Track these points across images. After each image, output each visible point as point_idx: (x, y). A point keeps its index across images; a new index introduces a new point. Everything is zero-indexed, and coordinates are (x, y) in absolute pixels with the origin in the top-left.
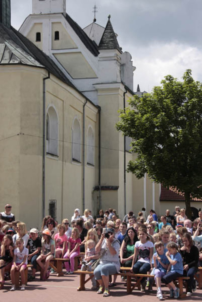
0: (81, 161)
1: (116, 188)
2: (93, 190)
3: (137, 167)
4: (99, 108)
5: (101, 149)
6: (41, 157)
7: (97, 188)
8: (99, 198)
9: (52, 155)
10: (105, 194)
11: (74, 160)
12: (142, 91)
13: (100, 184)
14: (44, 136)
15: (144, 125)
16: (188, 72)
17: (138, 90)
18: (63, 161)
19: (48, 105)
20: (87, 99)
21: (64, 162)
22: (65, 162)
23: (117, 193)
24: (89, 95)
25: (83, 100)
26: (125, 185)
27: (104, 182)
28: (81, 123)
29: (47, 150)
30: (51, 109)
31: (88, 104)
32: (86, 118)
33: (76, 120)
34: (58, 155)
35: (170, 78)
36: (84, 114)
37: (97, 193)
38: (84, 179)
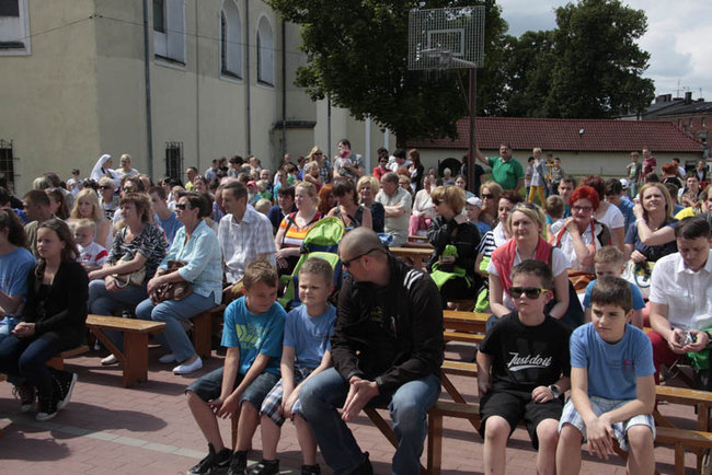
0: (242, 76)
1: (311, 125)
2: (271, 127)
5: (287, 55)
7: (280, 126)
8: (283, 141)
11: (226, 73)
13: (284, 118)
14: (146, 22)
18: (197, 73)
21: (200, 77)
22: (203, 75)
23: (313, 134)
26: (329, 120)
27: (290, 115)
34: (185, 61)
37: (279, 133)
38: (248, 109)
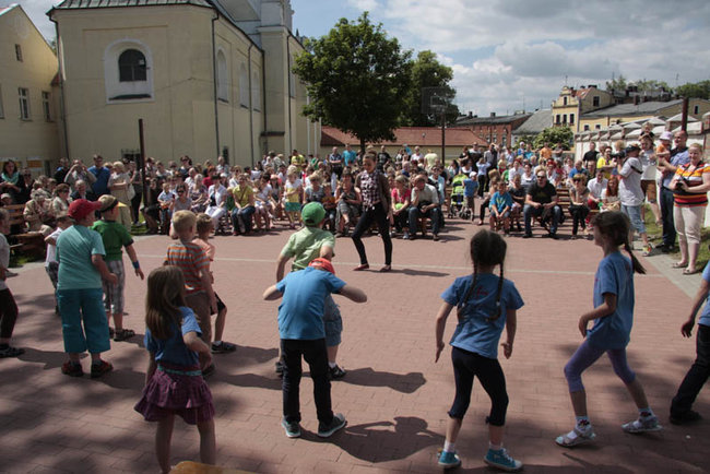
0: (248, 107)
1: (283, 134)
2: (260, 135)
3: (311, 112)
4: (263, 52)
5: (267, 94)
6: (213, 103)
7: (264, 134)
8: (266, 143)
9: (223, 100)
10: (271, 140)
11: (243, 106)
12: (301, 35)
13: (265, 130)
14: (215, 80)
15: (322, 68)
16: (366, 14)
17: (297, 34)
18: (233, 107)
19: (218, 48)
20: (252, 43)
22: (235, 108)
23: (283, 139)
24: (254, 39)
25: (249, 43)
26: (290, 130)
27: (269, 129)
28: (247, 67)
29: (218, 96)
30: (220, 51)
31: (253, 47)
32: (252, 63)
33: (243, 65)
34: (228, 101)
35: (344, 21)
36: (249, 57)
37: (263, 139)
38: (251, 126)
